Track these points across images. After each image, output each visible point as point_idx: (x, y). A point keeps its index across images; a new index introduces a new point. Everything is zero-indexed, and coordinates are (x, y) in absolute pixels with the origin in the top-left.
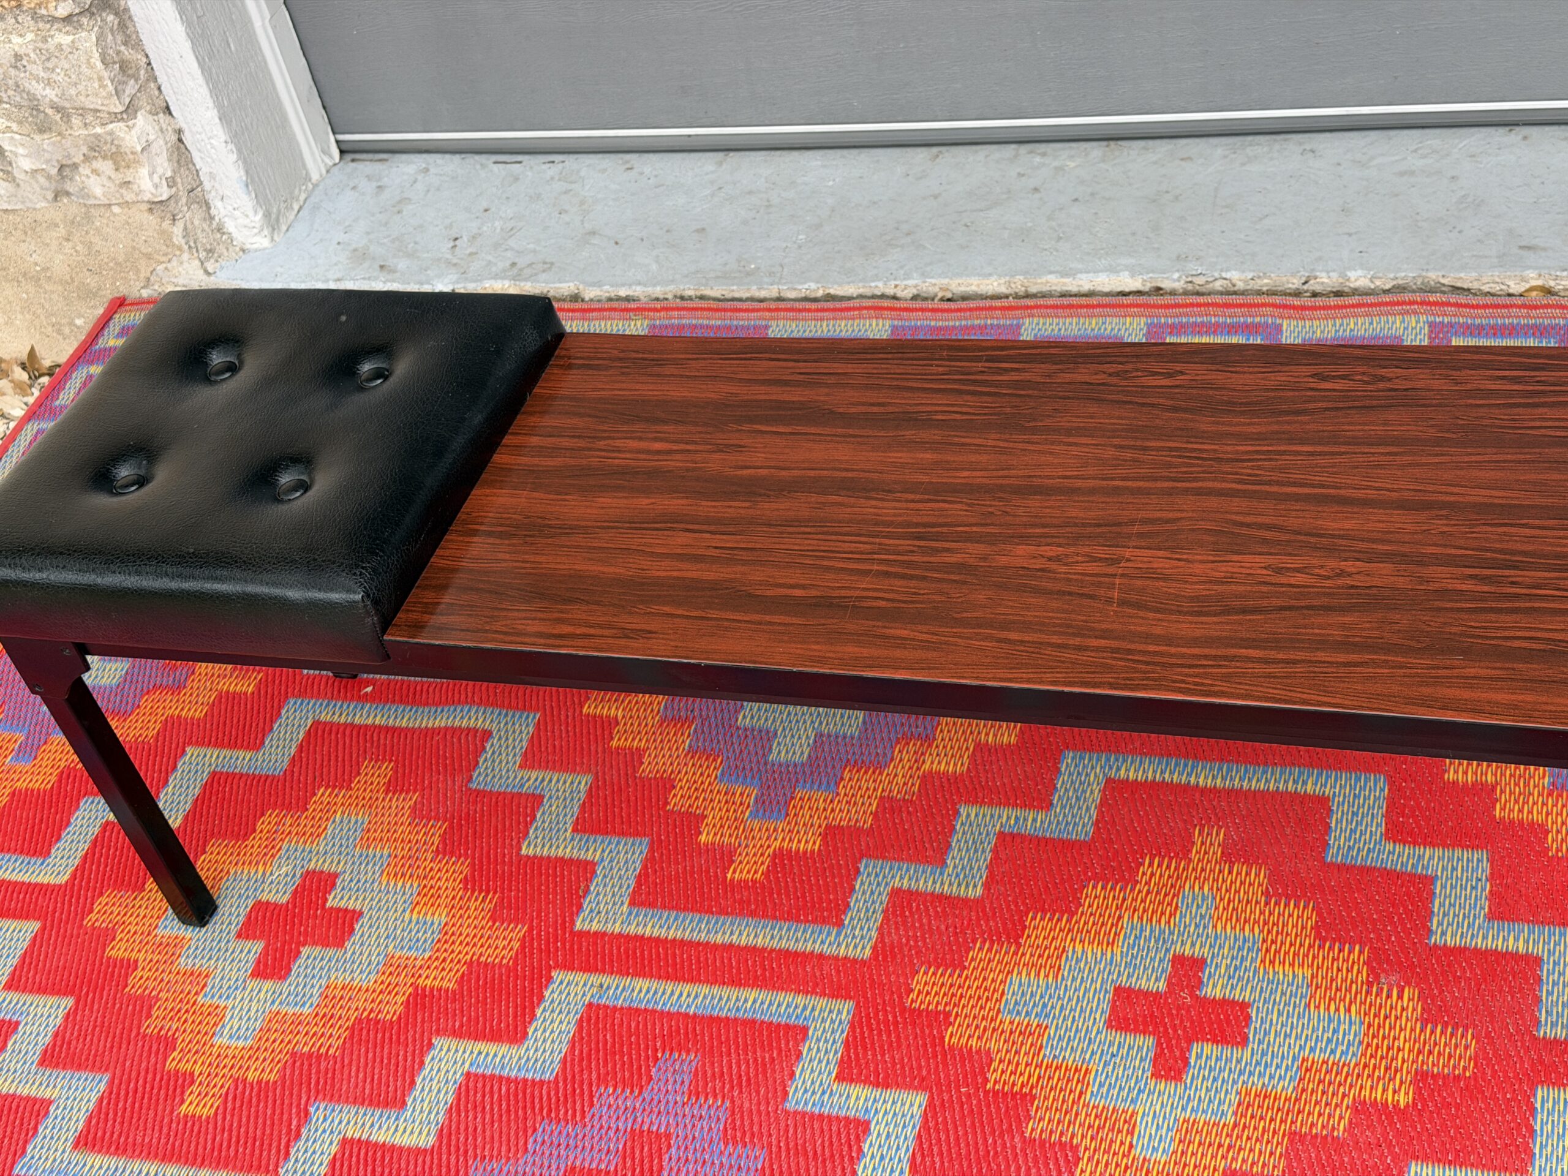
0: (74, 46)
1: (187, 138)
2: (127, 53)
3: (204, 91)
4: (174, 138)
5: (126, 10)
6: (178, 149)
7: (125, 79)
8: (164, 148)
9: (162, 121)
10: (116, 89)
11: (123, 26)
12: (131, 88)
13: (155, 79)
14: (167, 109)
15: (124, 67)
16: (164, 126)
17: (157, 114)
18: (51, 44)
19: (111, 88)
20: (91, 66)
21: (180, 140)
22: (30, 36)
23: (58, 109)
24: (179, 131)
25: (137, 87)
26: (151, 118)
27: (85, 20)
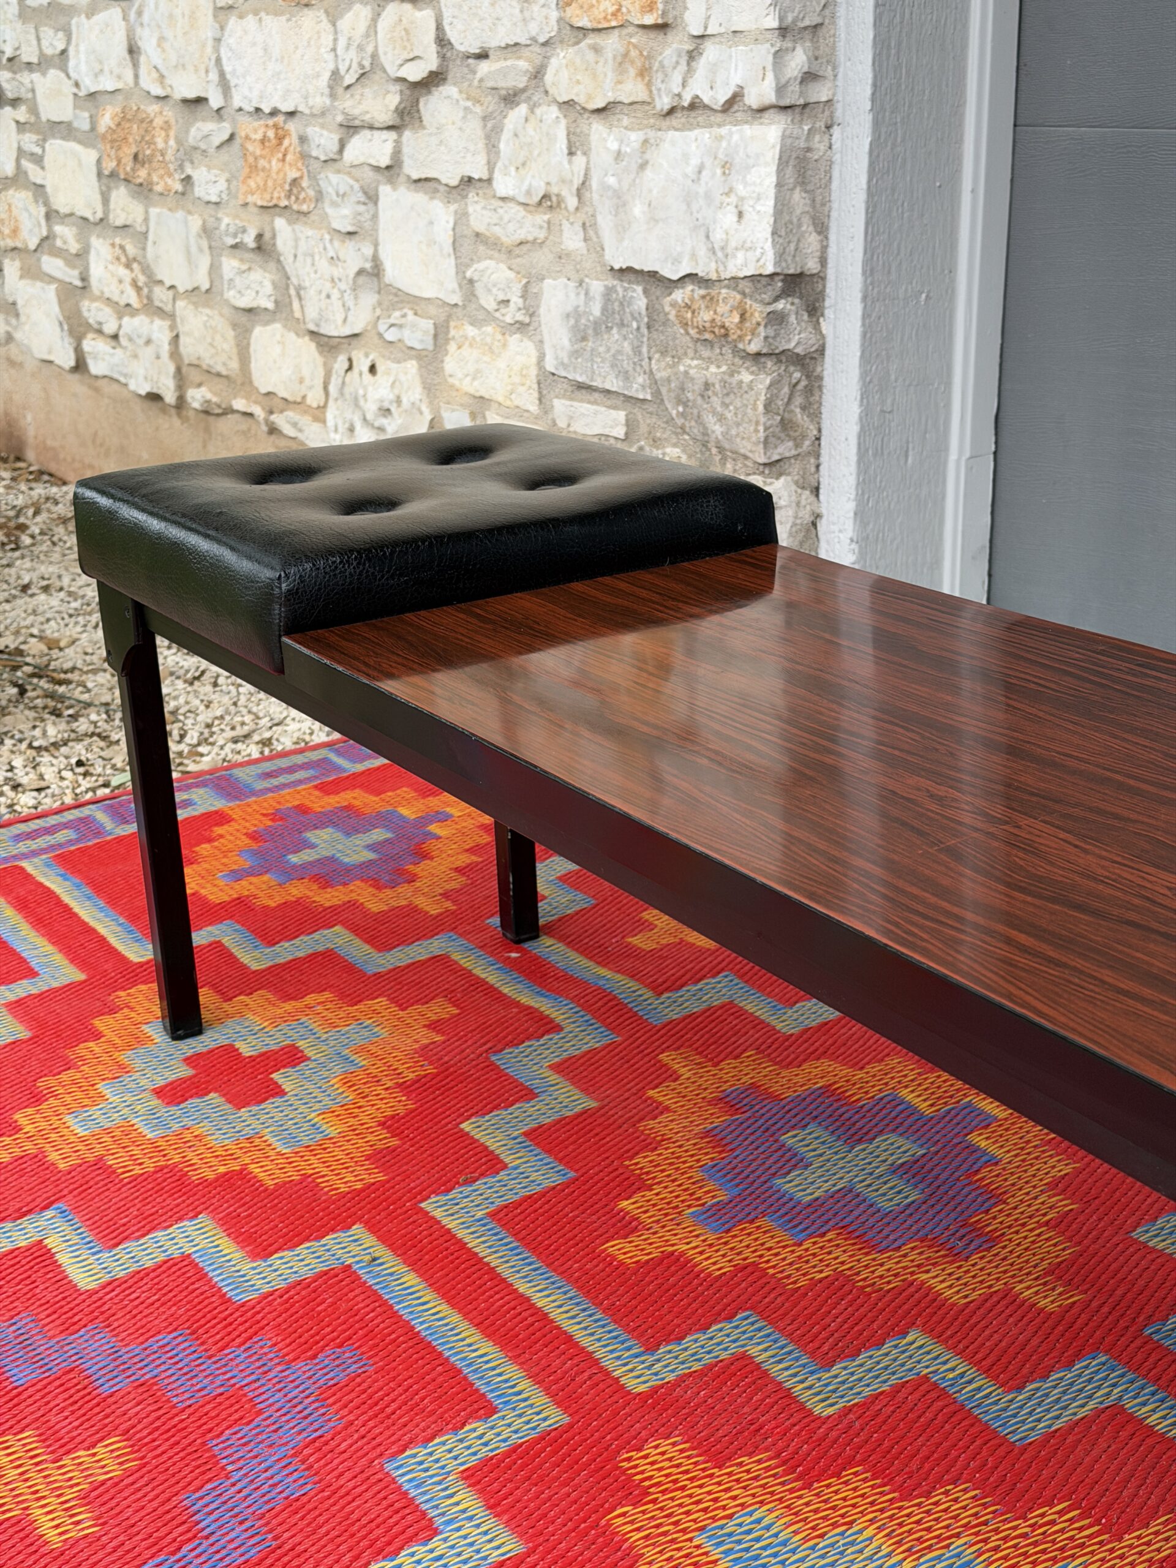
0: (750, 386)
1: (822, 526)
2: (799, 416)
3: (852, 480)
4: (808, 519)
5: (820, 378)
6: (808, 530)
7: (782, 435)
8: (791, 520)
9: (804, 497)
10: (766, 438)
11: (809, 391)
12: (786, 449)
13: (818, 456)
14: (816, 491)
15: (786, 425)
16: (803, 502)
17: (803, 488)
18: (737, 377)
19: (762, 434)
20: (755, 409)
21: (814, 524)
22: (724, 368)
23: (721, 449)
24: (818, 516)
25: (794, 452)
26: (794, 487)
27: (769, 364)
